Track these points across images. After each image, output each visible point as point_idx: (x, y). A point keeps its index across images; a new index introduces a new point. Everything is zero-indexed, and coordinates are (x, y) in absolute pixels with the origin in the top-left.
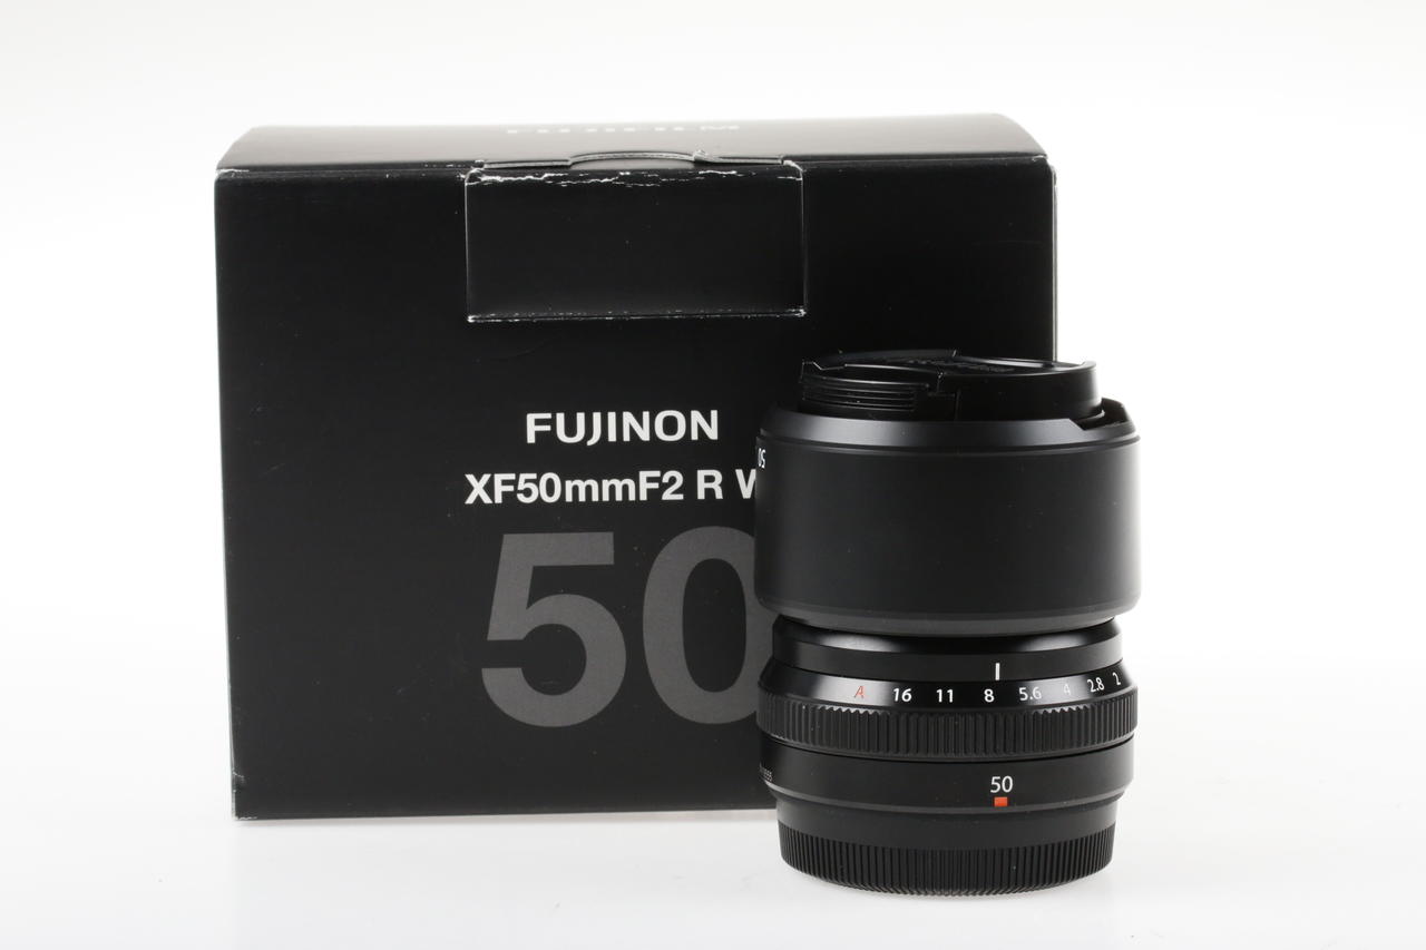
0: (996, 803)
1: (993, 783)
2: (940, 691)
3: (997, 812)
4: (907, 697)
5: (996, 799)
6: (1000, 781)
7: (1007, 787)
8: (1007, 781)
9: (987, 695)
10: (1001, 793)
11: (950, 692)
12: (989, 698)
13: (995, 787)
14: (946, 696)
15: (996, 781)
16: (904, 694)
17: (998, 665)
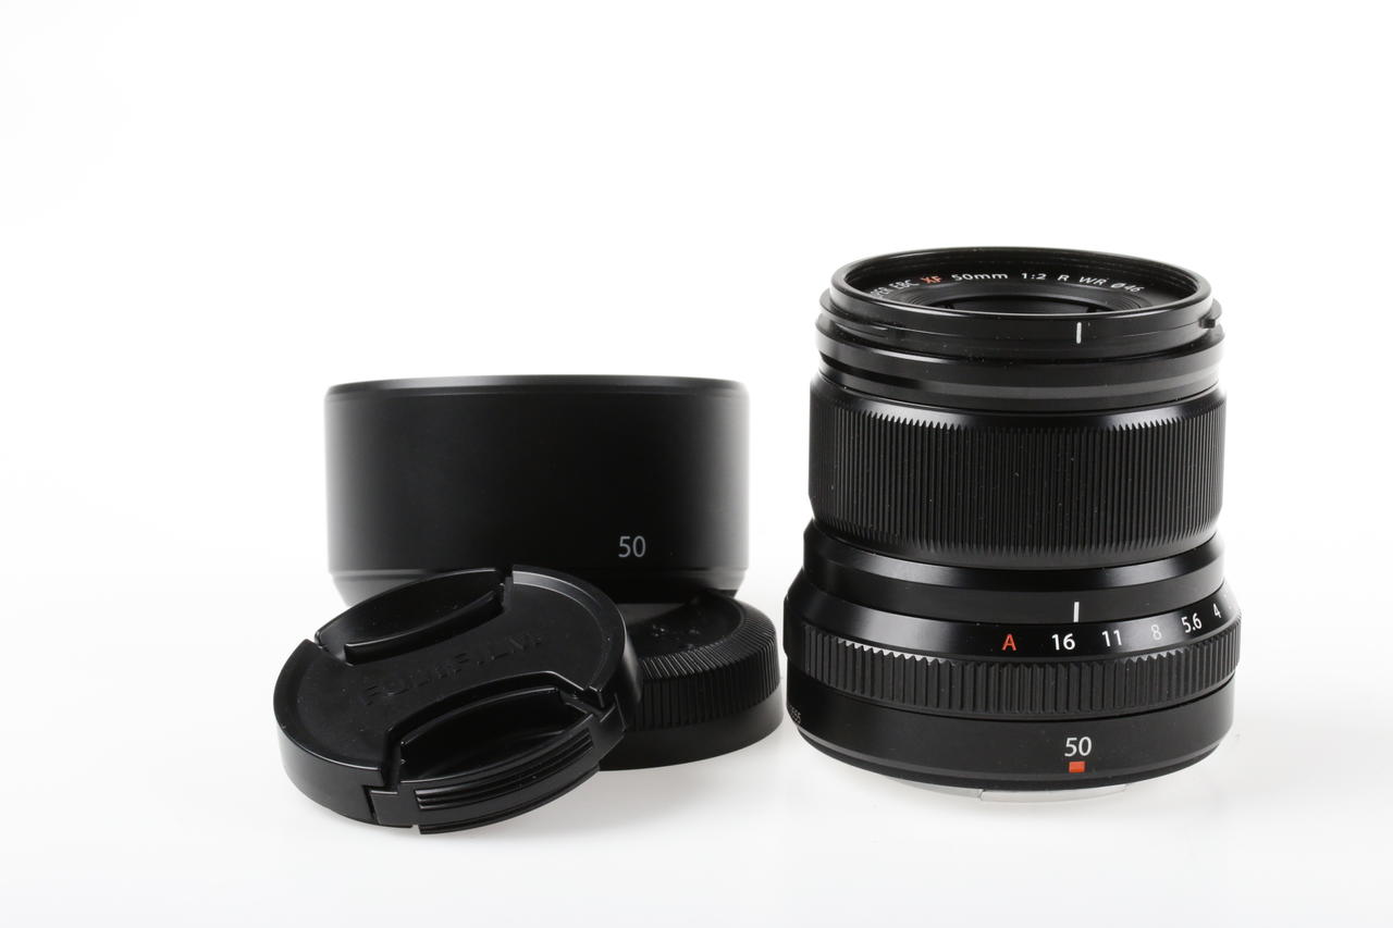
0: (1071, 768)
1: (1068, 745)
2: (1105, 633)
3: (1072, 778)
4: (1069, 644)
5: (1071, 763)
6: (1076, 743)
7: (1085, 750)
8: (1085, 743)
10: (1078, 757)
12: (1157, 635)
13: (1070, 750)
15: (1071, 742)
16: (1066, 641)
17: (1077, 605)
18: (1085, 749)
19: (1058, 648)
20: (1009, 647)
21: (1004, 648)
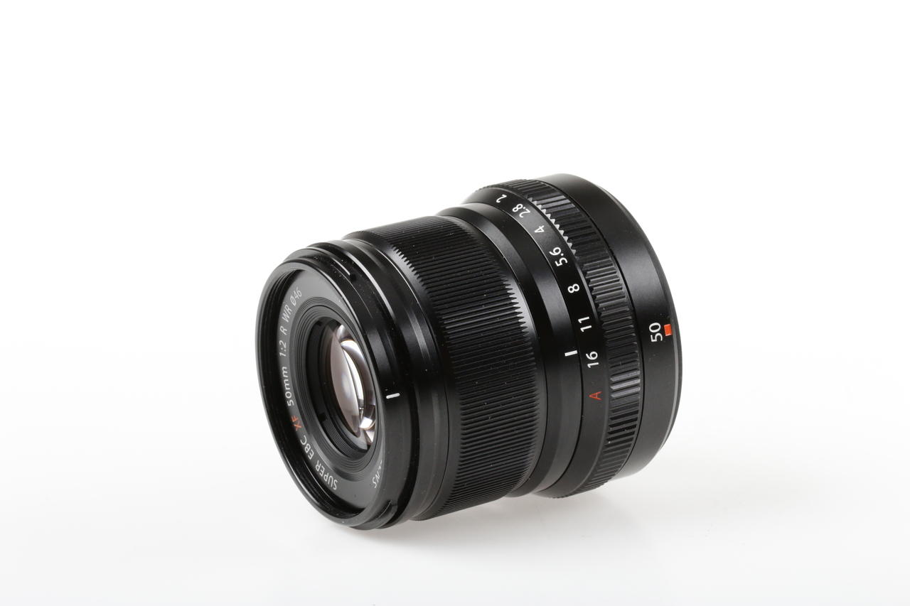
1: (656, 340)
2: (582, 329)
4: (594, 356)
5: (666, 334)
6: (654, 334)
8: (653, 328)
9: (574, 290)
10: (662, 331)
11: (580, 321)
12: (576, 288)
13: (659, 337)
14: (585, 323)
15: (654, 338)
16: (592, 358)
18: (657, 327)
19: (597, 364)
20: (599, 396)
21: (599, 399)
